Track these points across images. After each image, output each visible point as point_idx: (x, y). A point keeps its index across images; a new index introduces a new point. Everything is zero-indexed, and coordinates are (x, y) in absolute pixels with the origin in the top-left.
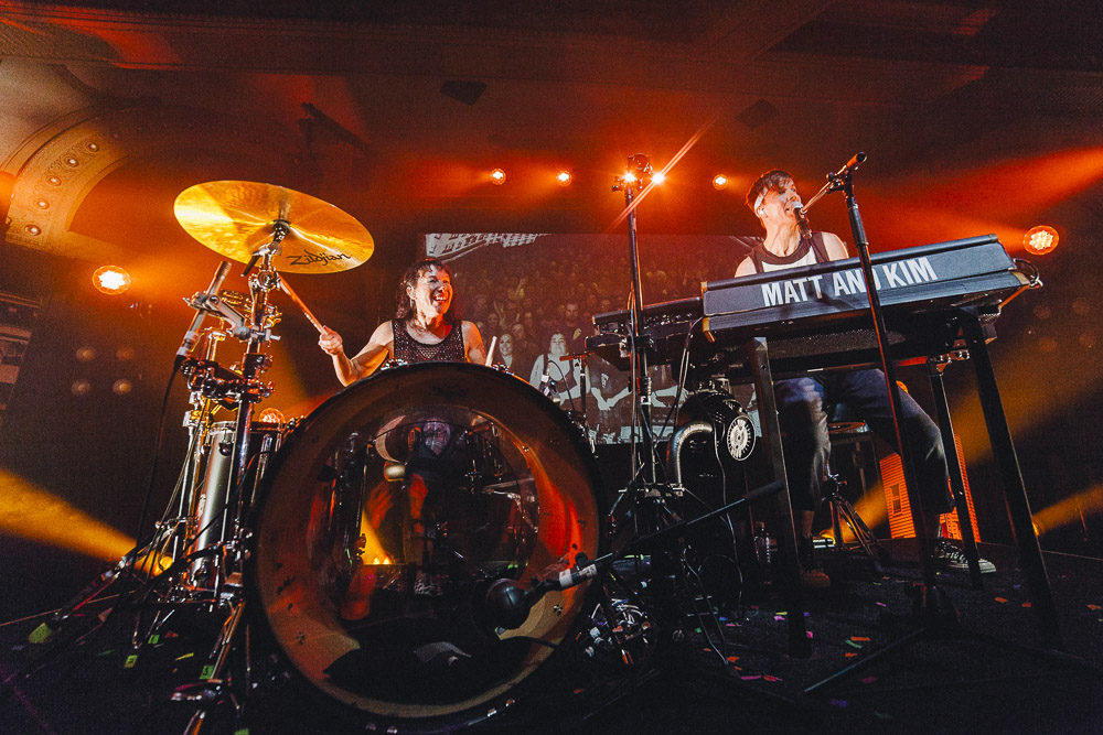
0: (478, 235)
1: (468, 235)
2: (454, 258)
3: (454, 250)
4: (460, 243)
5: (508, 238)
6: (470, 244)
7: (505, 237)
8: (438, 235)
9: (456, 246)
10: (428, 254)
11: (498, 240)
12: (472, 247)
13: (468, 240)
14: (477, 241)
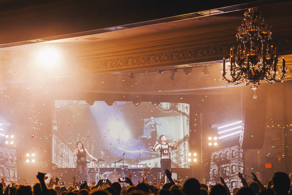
0: (71, 101)
1: (68, 101)
2: (64, 109)
3: (64, 106)
4: (66, 104)
5: (80, 102)
6: (69, 104)
7: (79, 101)
8: (59, 100)
9: (64, 105)
10: (56, 107)
11: (77, 102)
12: (69, 105)
13: (68, 102)
14: (71, 103)
